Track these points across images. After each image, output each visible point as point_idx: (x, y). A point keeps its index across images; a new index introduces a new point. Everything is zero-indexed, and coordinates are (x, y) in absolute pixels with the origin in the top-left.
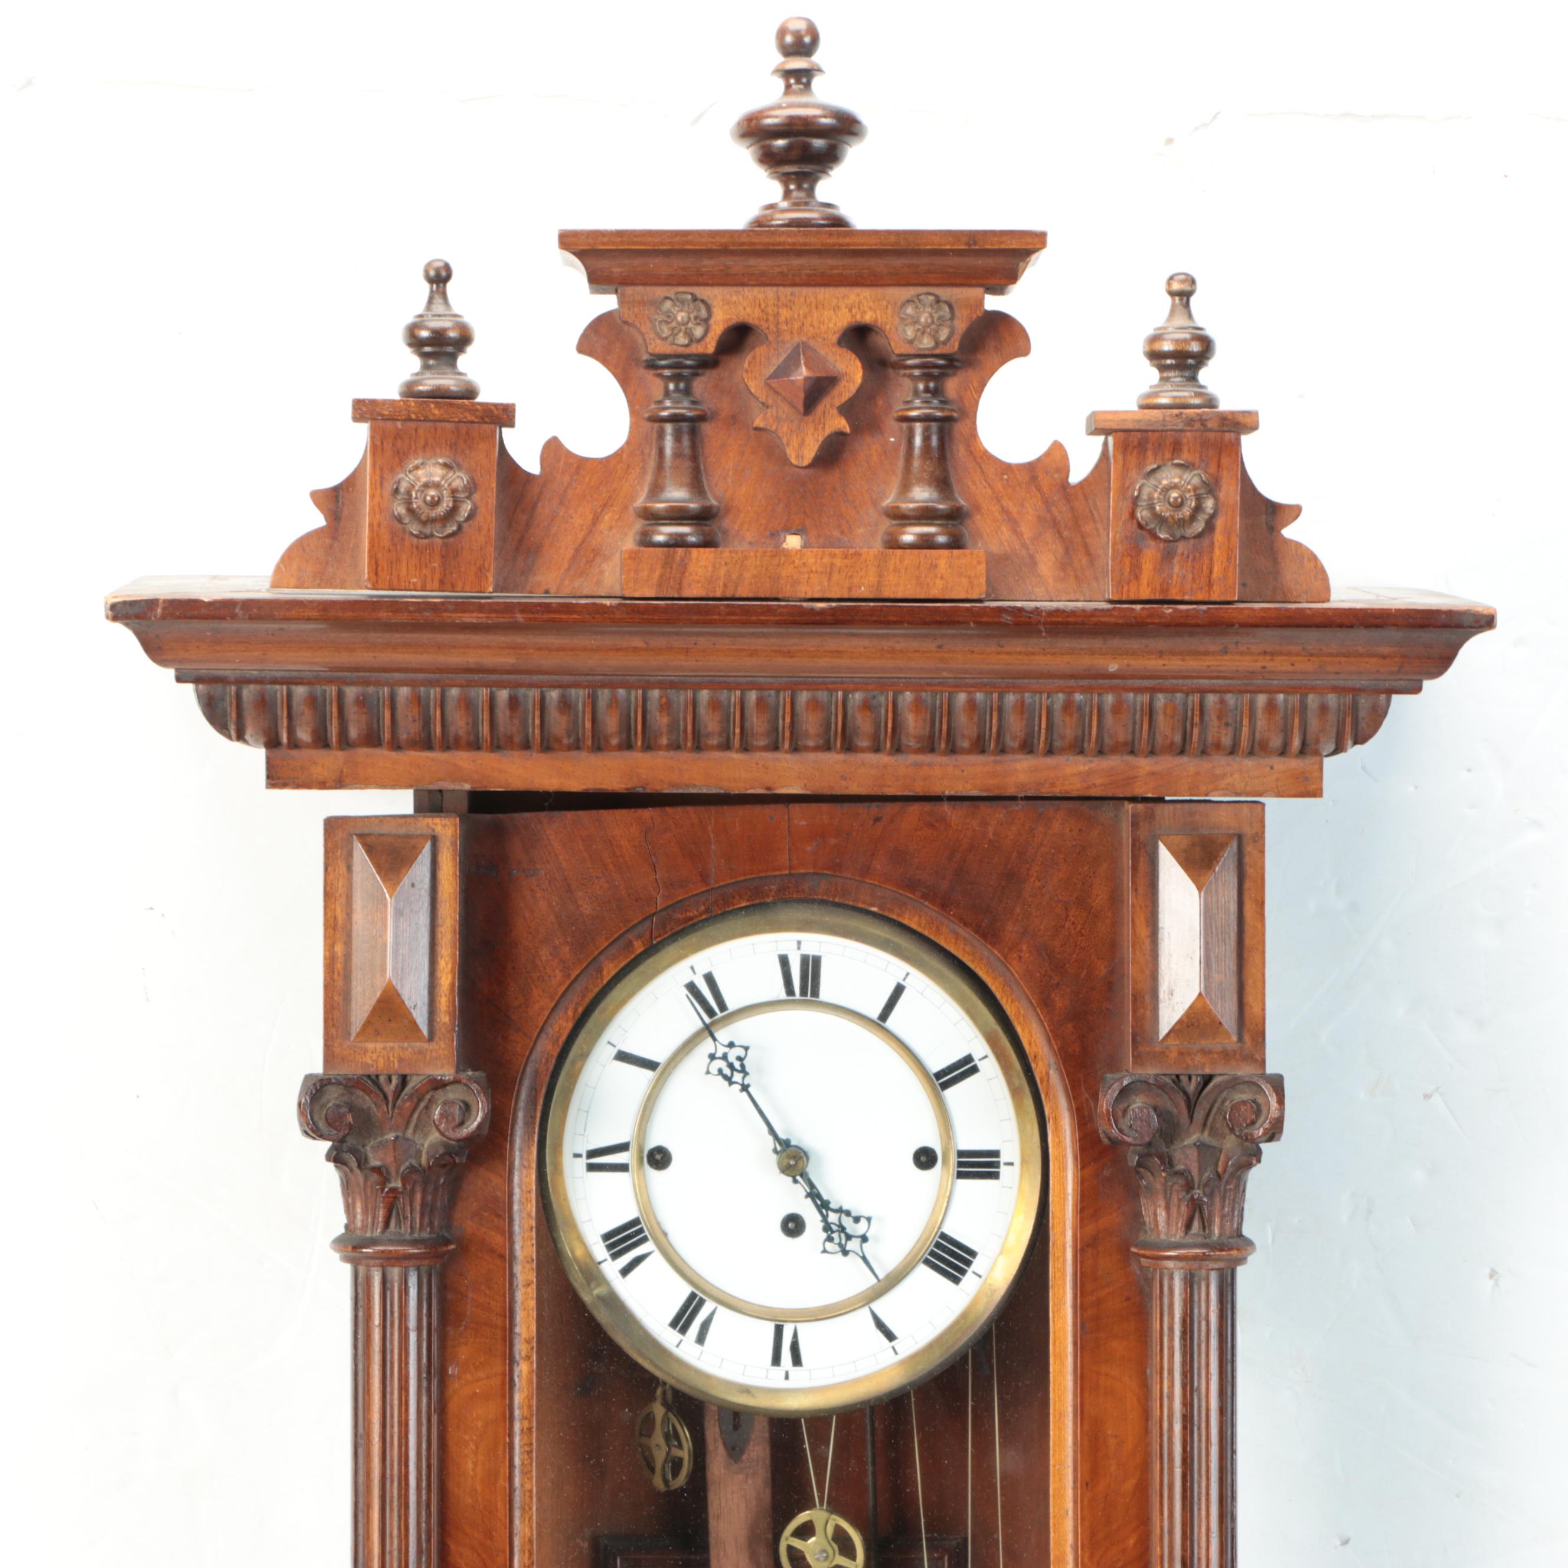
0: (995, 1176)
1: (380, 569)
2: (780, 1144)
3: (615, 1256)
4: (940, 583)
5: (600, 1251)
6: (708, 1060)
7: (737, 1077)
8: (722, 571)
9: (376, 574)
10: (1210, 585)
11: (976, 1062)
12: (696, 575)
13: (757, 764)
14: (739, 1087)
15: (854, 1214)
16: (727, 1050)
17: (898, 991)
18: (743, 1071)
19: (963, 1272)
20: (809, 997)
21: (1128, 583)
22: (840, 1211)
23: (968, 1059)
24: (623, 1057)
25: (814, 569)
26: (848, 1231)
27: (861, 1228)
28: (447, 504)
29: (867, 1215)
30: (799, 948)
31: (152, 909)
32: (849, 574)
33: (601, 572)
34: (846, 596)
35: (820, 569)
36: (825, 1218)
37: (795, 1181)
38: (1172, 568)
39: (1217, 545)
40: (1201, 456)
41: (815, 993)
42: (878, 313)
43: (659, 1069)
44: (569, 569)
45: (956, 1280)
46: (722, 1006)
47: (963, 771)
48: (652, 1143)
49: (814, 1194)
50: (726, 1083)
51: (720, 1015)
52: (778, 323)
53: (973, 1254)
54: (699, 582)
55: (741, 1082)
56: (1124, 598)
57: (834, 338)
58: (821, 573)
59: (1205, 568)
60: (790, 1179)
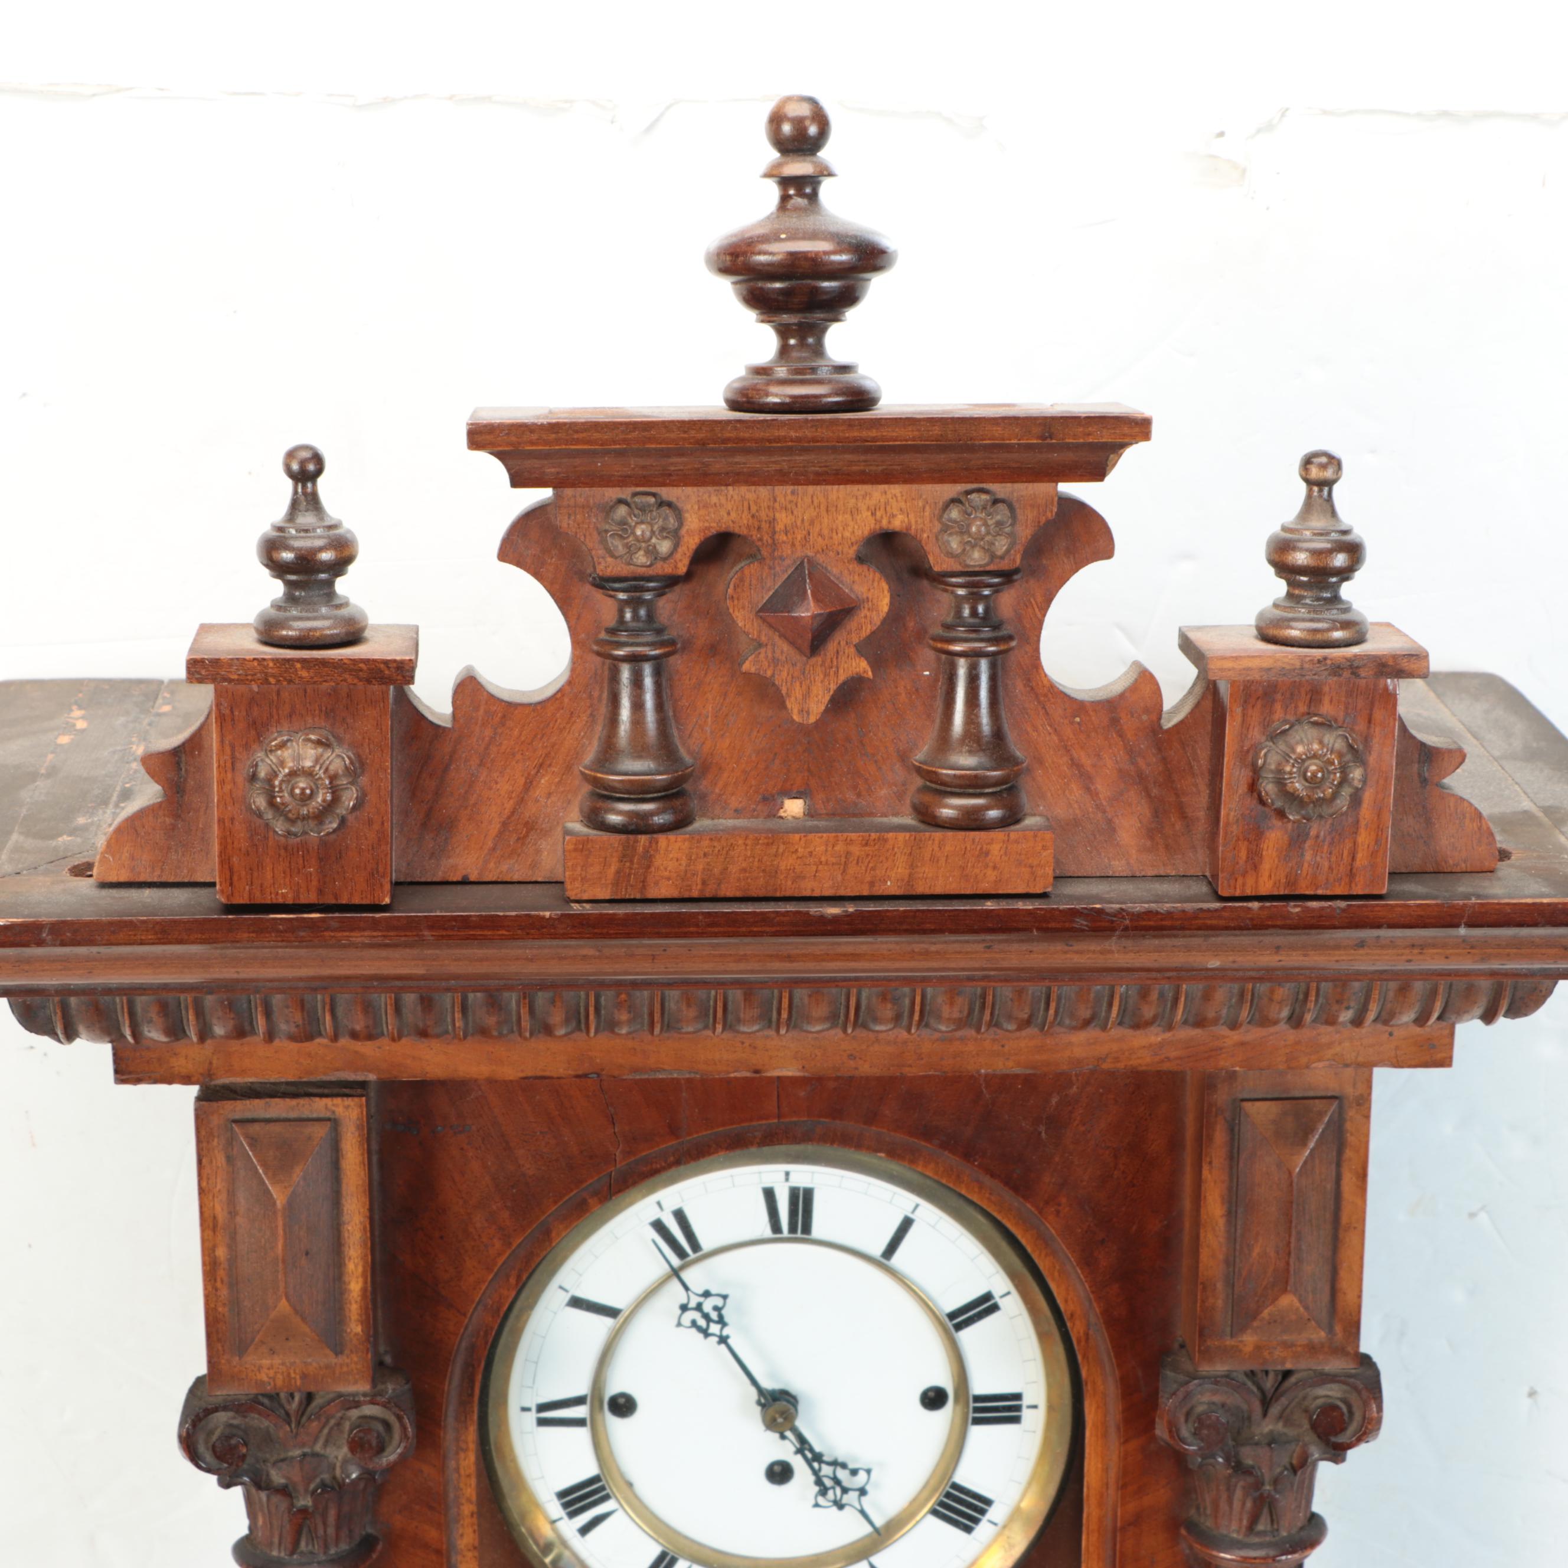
0: (1016, 1420)
1: (235, 878)
2: (765, 1398)
3: (572, 1515)
4: (992, 875)
5: (555, 1509)
6: (679, 1312)
7: (715, 1328)
8: (700, 867)
9: (231, 884)
10: (1351, 874)
11: (997, 1299)
12: (666, 869)
13: (743, 1043)
14: (716, 1339)
15: (851, 1466)
16: (701, 1299)
17: (906, 1224)
18: (721, 1321)
19: (976, 1521)
20: (799, 1235)
21: (1244, 875)
22: (835, 1463)
23: (987, 1297)
24: (577, 1303)
25: (823, 859)
26: (845, 1484)
27: (861, 1478)
28: (322, 797)
29: (866, 1467)
30: (787, 1180)
32: (871, 865)
33: (538, 852)
34: (865, 893)
35: (834, 860)
36: (816, 1473)
37: (783, 1437)
38: (1302, 855)
39: (1363, 823)
40: (1346, 708)
41: (807, 1229)
42: (912, 516)
43: (621, 1318)
44: (494, 849)
45: (968, 1530)
46: (695, 1246)
47: (1003, 1046)
48: (615, 1386)
49: (803, 1445)
50: (701, 1336)
51: (692, 1256)
52: (774, 533)
53: (988, 1502)
54: (669, 879)
55: (718, 1333)
56: (1238, 893)
57: (852, 552)
58: (833, 864)
59: (1346, 853)
60: (777, 1436)
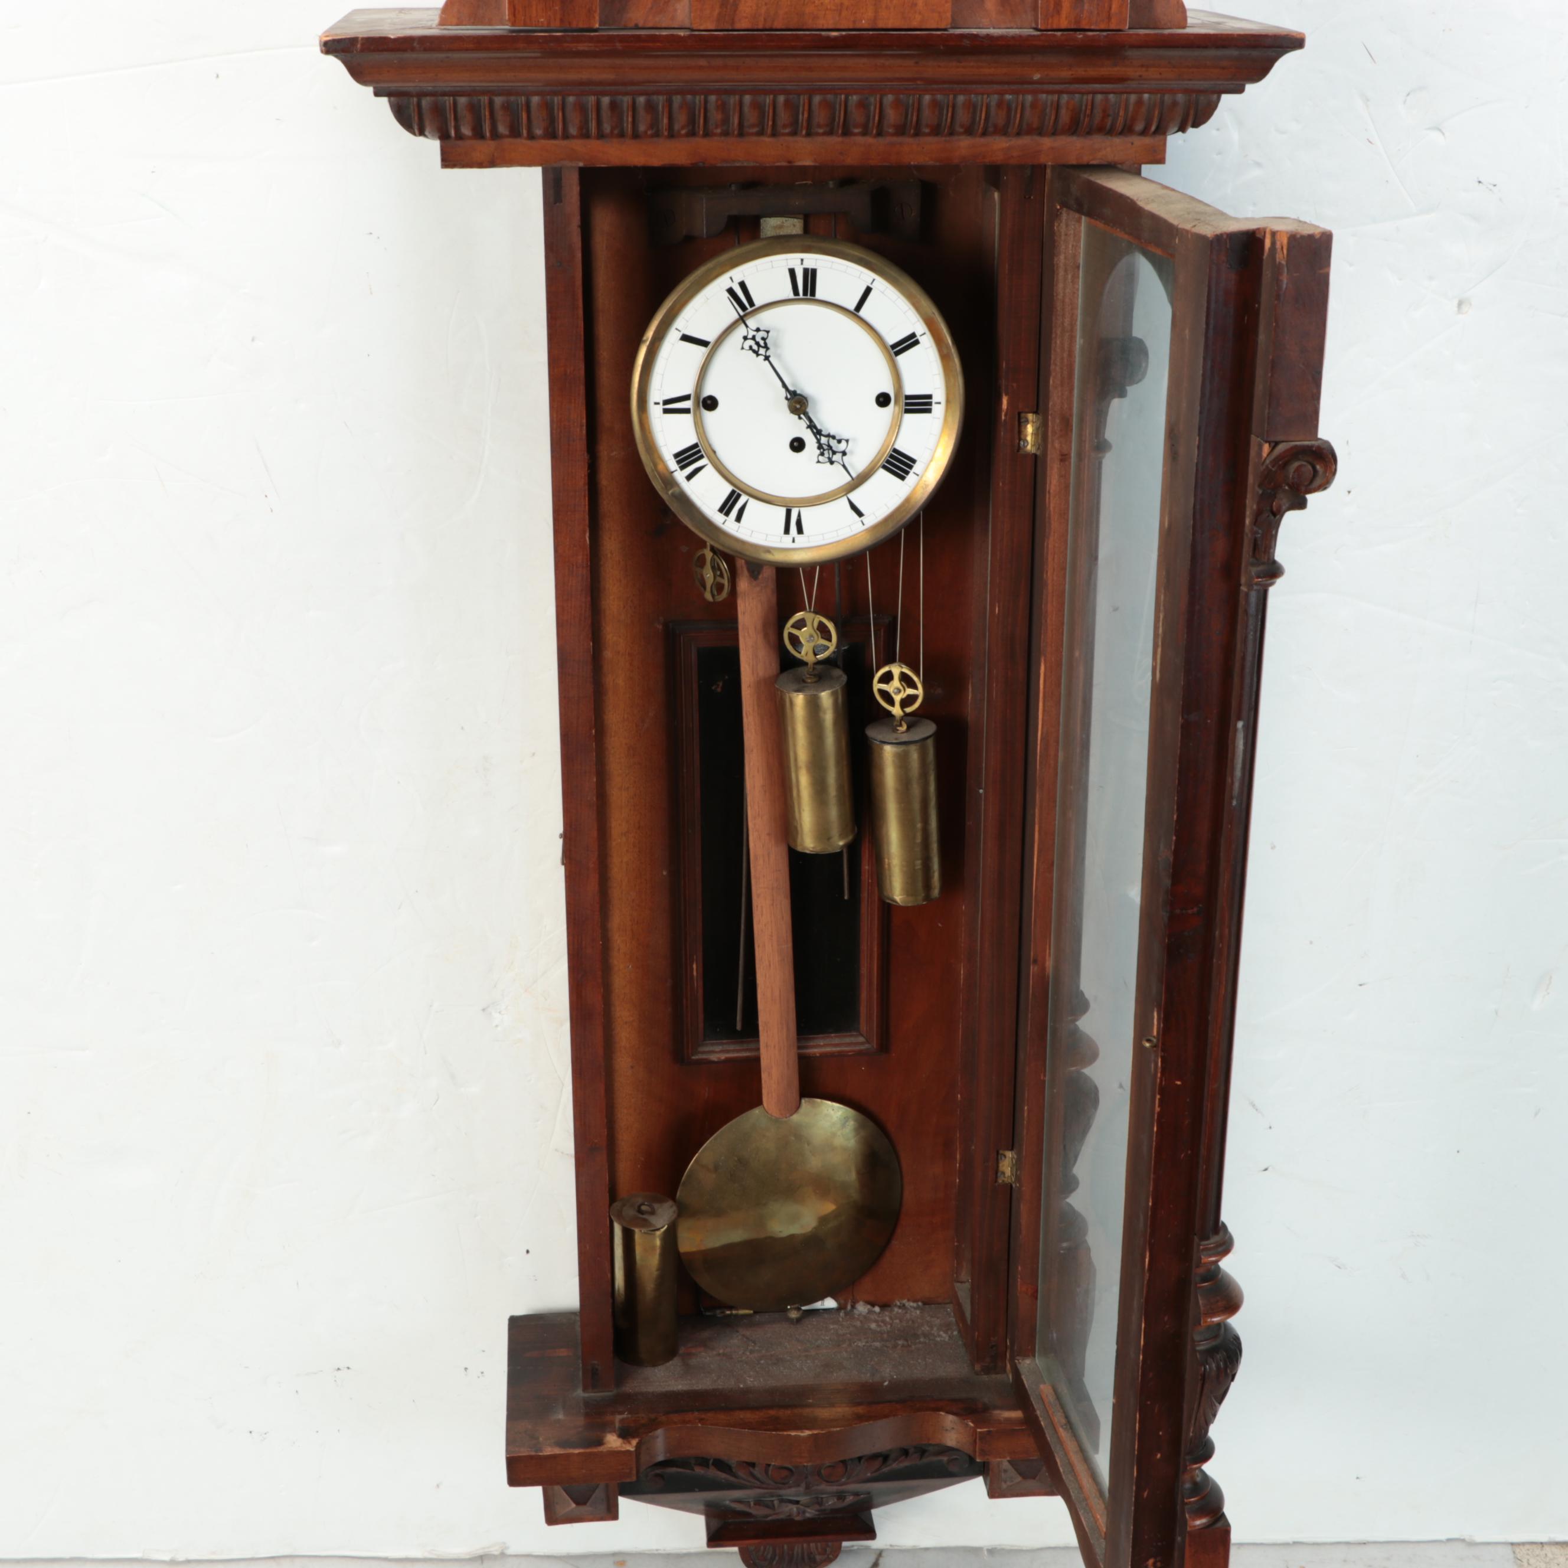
0: (929, 411)
1: (517, 12)
2: (790, 394)
3: (682, 468)
4: (918, 17)
5: (673, 465)
6: (743, 340)
7: (762, 351)
8: (763, 10)
9: (514, 15)
11: (918, 337)
12: (745, 12)
13: (782, 145)
14: (763, 357)
15: (837, 438)
16: (755, 333)
17: (868, 291)
18: (766, 347)
19: (907, 473)
20: (809, 297)
21: (1052, 16)
22: (828, 436)
23: (913, 335)
24: (686, 338)
25: (829, 7)
26: (834, 449)
27: (842, 446)
29: (846, 438)
30: (802, 264)
31: (371, 233)
32: (854, 11)
33: (675, 10)
34: (851, 27)
35: (833, 8)
36: (819, 441)
37: (800, 418)
38: (1083, 5)
41: (813, 293)
43: (710, 346)
44: (651, 8)
45: (903, 478)
46: (752, 304)
47: (923, 148)
48: (707, 392)
49: (812, 426)
50: (755, 355)
51: (750, 309)
53: (914, 461)
54: (746, 18)
55: (764, 354)
58: (834, 10)
59: (1106, 5)
60: (797, 417)
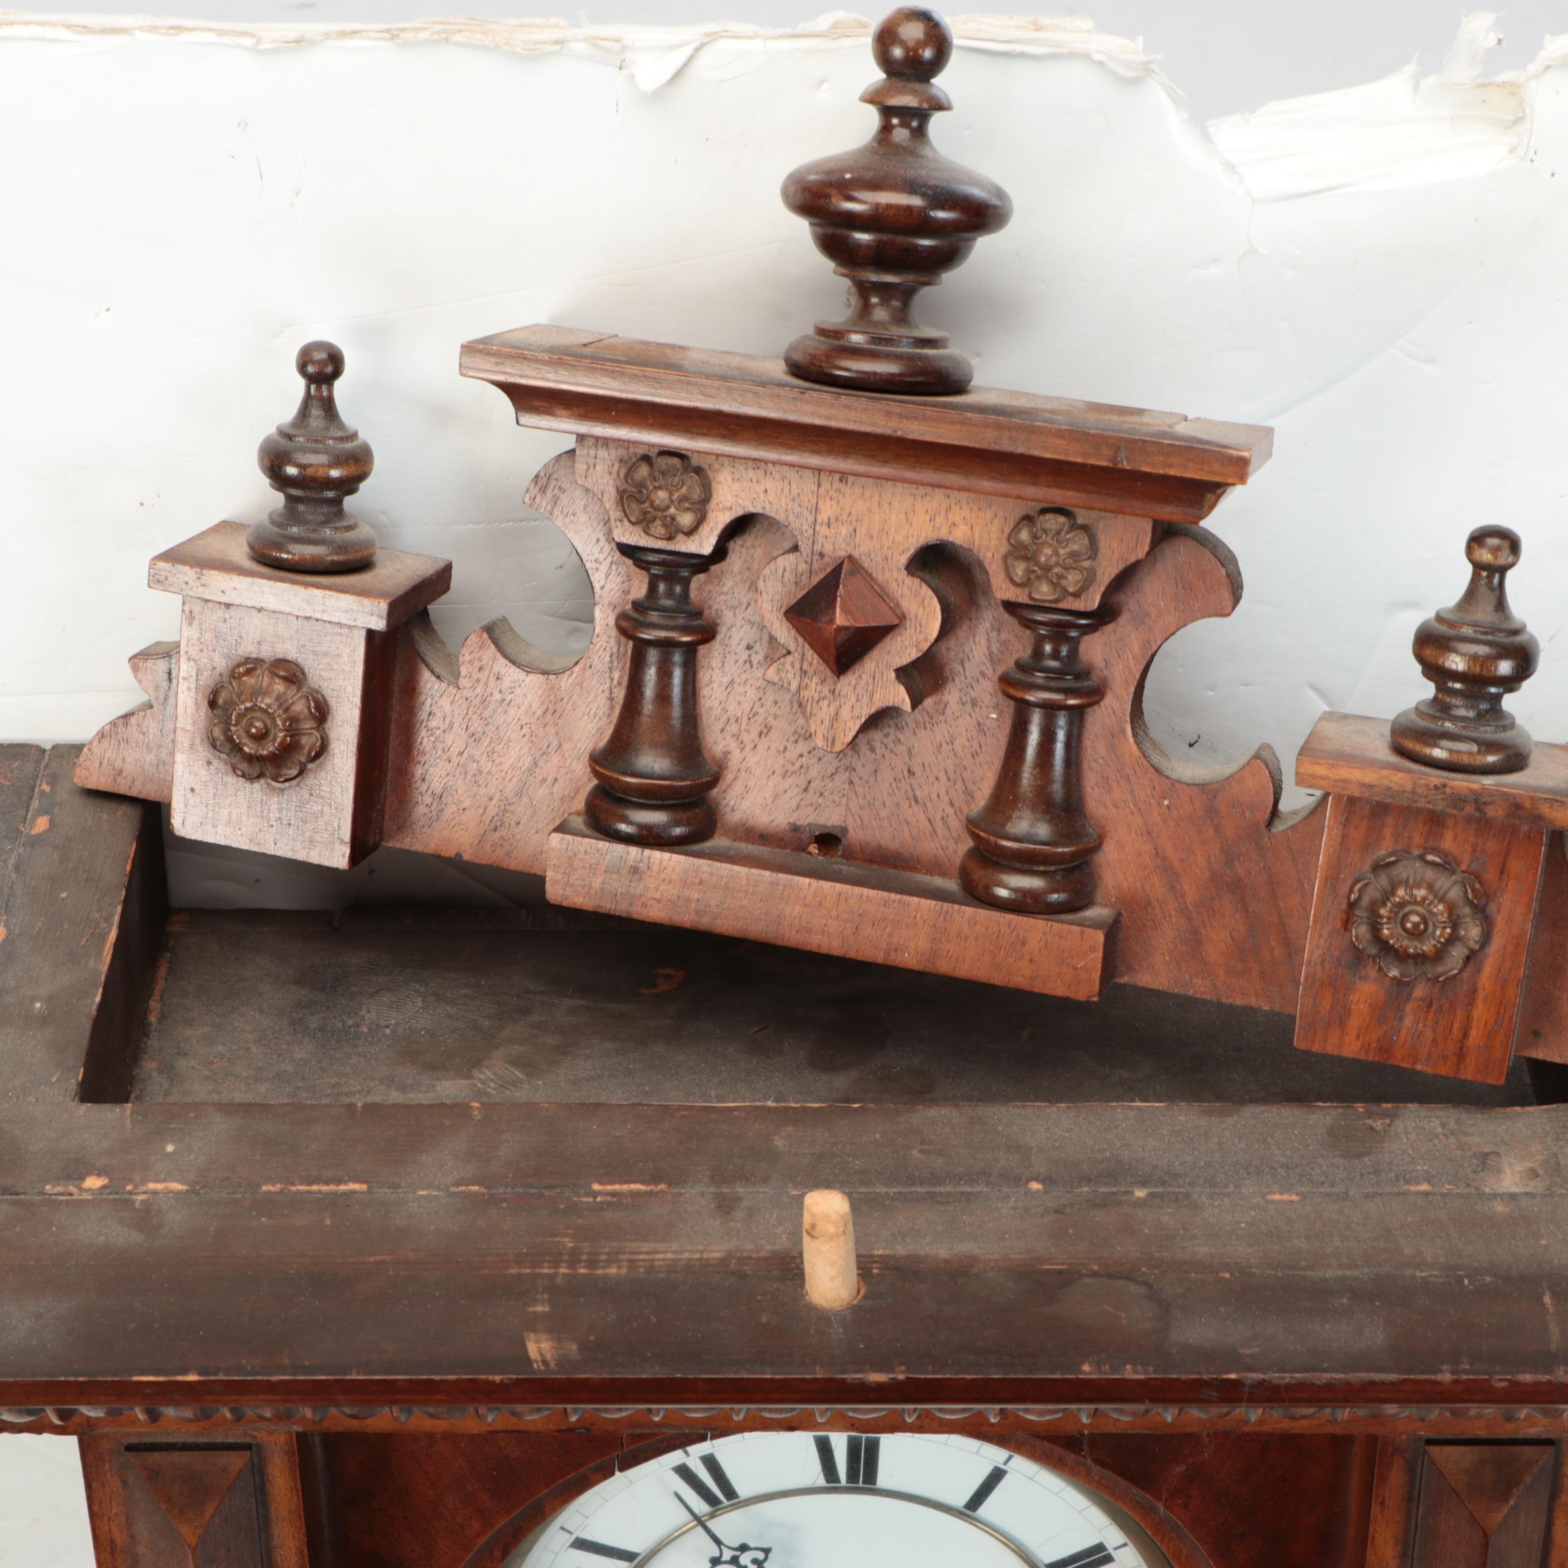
10: (1461, 1055)
16: (737, 1553)
17: (997, 1475)
20: (861, 1484)
21: (1326, 1029)
24: (582, 1544)
38: (1401, 1018)
39: (1481, 995)
40: (1473, 850)
41: (871, 1478)
42: (976, 530)
43: (637, 1561)
51: (725, 1502)
52: (815, 522)
56: (1316, 1049)
57: (904, 559)
59: (1456, 1026)
